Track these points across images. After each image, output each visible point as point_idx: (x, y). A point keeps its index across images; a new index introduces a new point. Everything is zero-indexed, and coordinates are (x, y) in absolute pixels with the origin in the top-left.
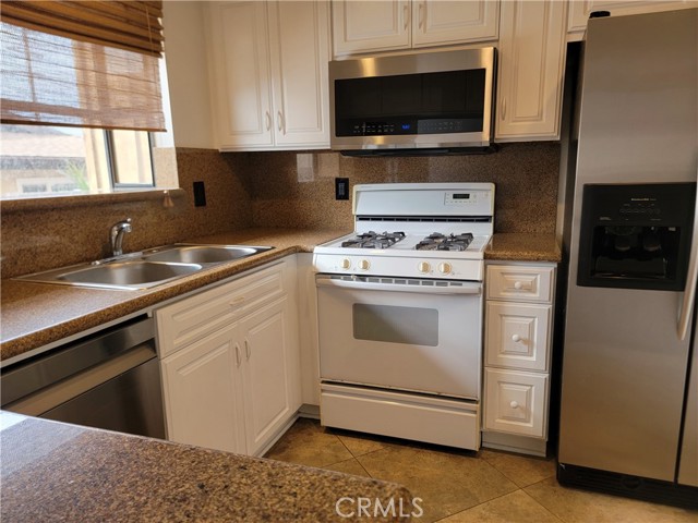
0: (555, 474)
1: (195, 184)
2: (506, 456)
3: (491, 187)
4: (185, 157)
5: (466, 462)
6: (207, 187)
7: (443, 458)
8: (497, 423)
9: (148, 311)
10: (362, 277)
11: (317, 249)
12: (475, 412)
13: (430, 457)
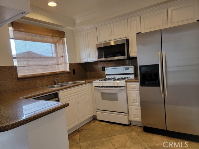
0: (143, 130)
1: (73, 70)
2: (135, 126)
3: (133, 66)
4: (70, 65)
5: (126, 127)
6: (76, 70)
7: (121, 126)
8: (132, 118)
9: (57, 92)
10: (102, 87)
11: (94, 82)
12: (126, 116)
13: (118, 126)
